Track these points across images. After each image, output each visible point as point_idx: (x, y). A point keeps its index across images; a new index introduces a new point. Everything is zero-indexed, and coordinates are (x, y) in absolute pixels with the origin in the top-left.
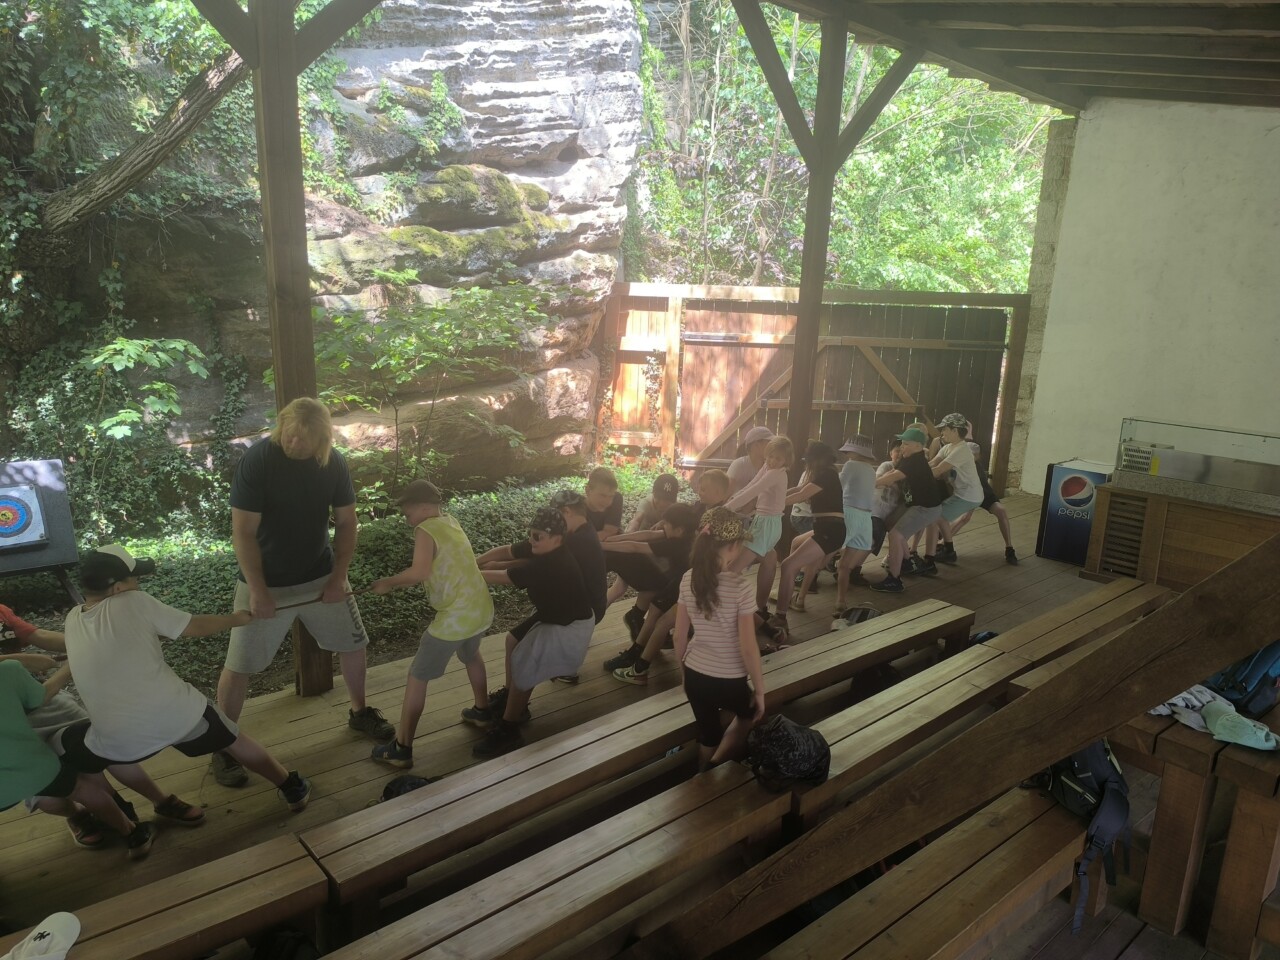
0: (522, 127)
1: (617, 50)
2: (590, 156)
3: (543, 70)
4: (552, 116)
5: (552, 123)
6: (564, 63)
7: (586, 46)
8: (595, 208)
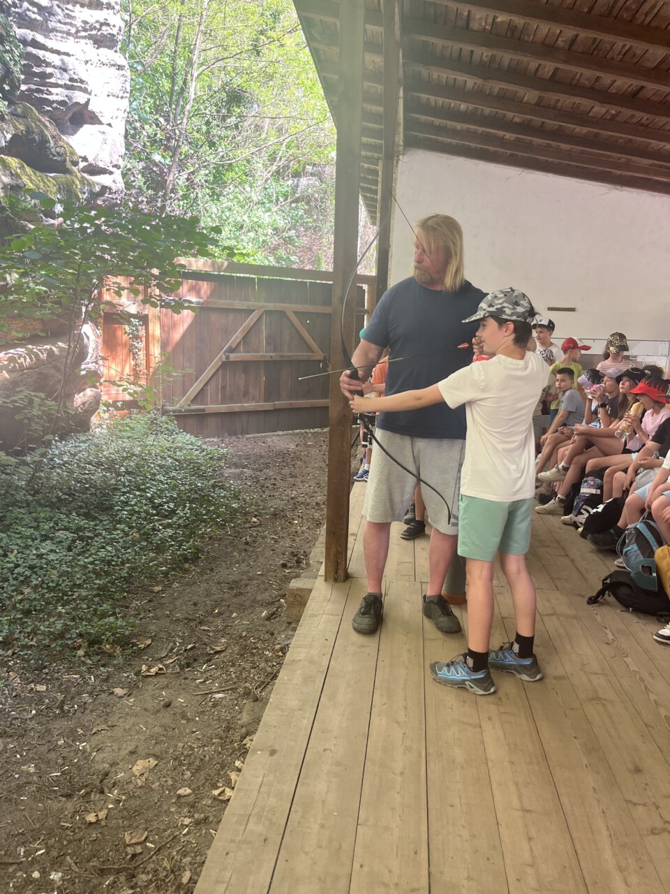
0: (53, 80)
1: (115, 31)
2: (100, 123)
3: (57, 31)
4: (76, 77)
5: (75, 84)
6: (73, 30)
7: (91, 20)
8: (111, 173)
